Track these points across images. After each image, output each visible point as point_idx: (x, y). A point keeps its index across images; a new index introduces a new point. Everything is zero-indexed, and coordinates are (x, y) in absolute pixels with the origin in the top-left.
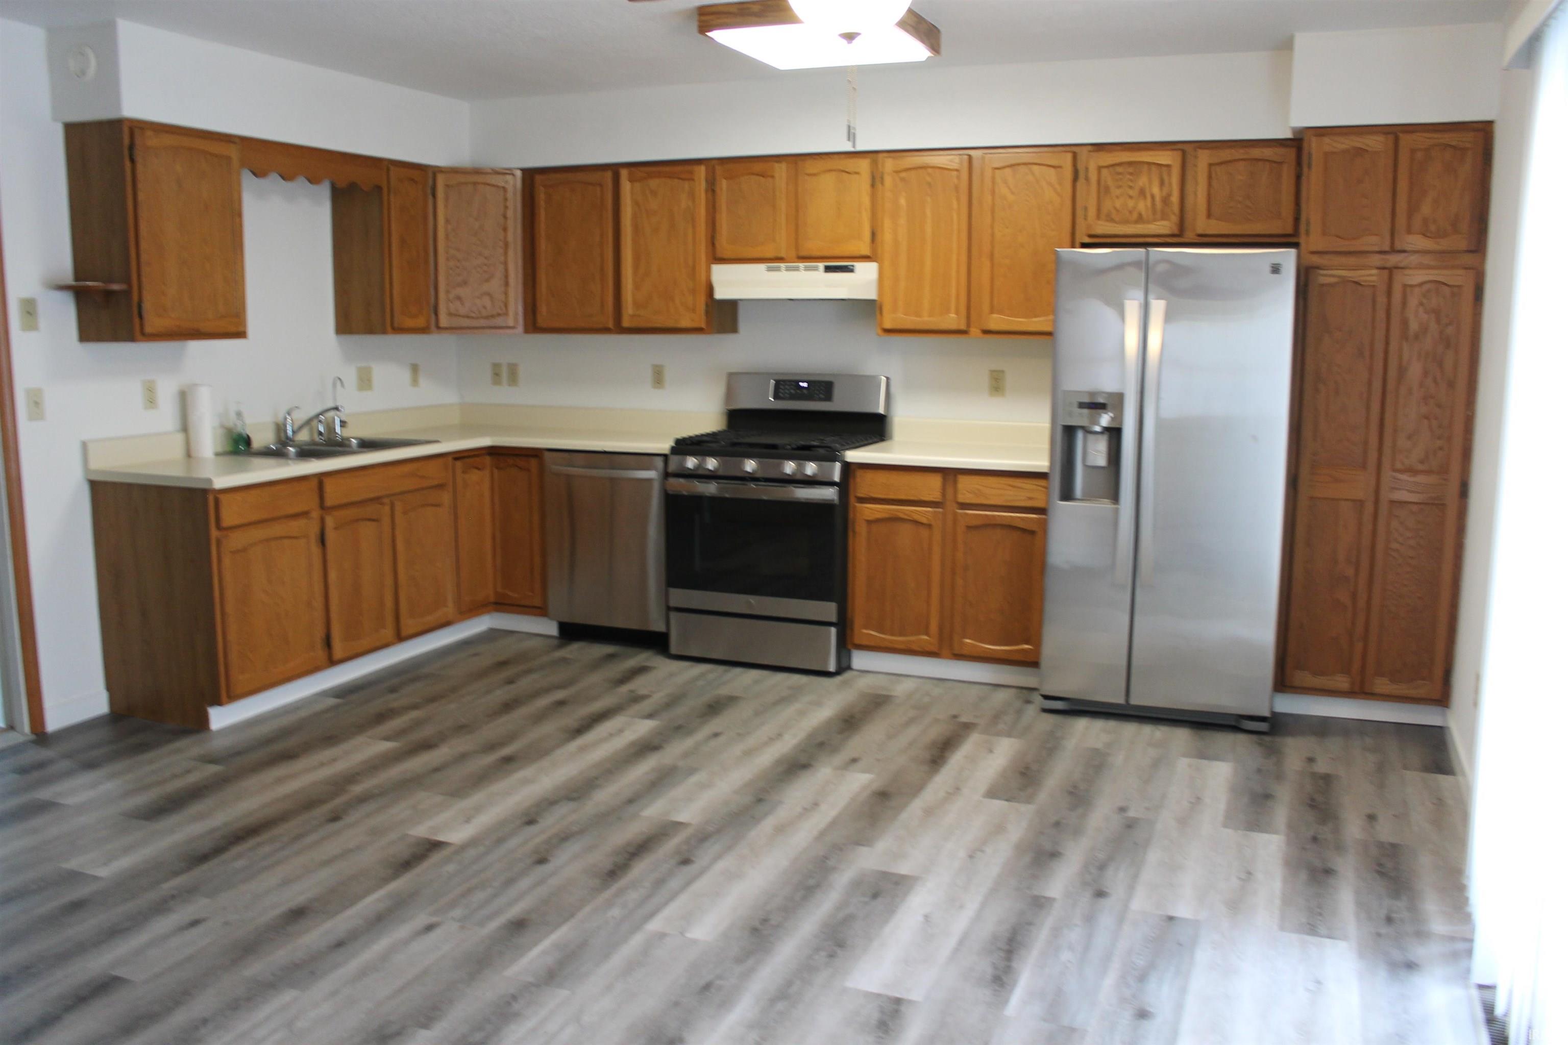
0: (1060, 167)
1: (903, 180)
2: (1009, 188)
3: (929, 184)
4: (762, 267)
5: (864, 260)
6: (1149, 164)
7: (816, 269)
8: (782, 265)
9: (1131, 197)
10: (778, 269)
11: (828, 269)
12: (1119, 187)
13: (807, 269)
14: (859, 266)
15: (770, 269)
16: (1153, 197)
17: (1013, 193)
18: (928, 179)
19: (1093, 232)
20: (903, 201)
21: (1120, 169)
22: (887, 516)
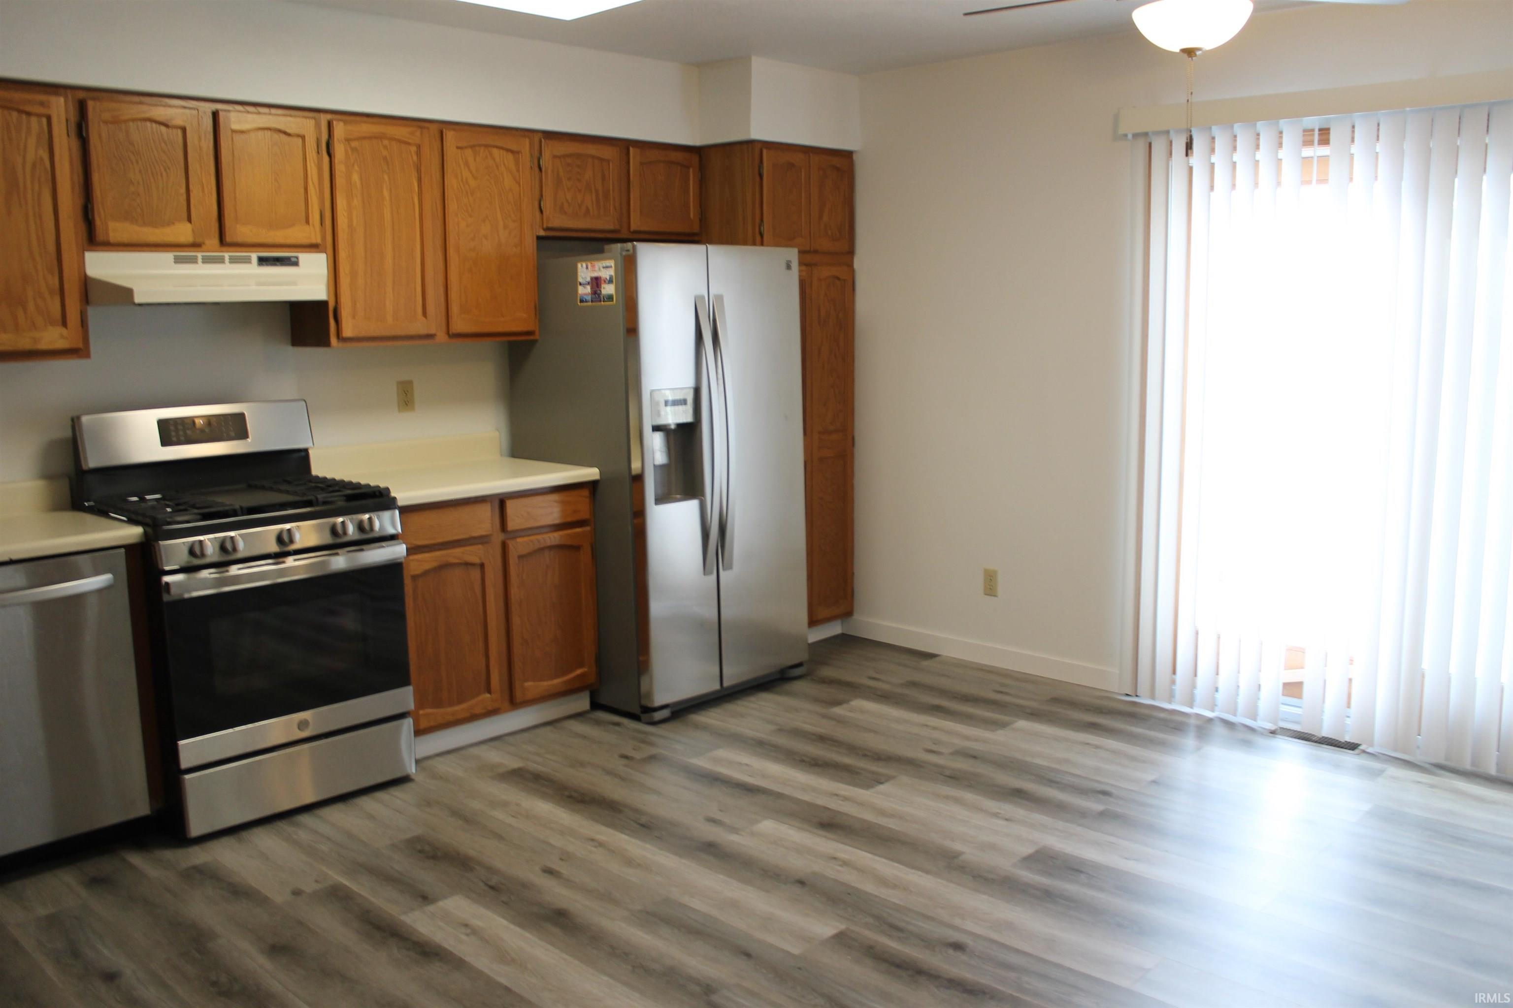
0: (518, 152)
1: (354, 150)
2: (471, 172)
3: (385, 158)
4: (169, 256)
5: (308, 250)
6: (593, 157)
7: (248, 261)
8: (200, 255)
9: (580, 191)
10: (193, 260)
11: (262, 261)
12: (569, 179)
13: (233, 261)
14: (304, 258)
15: (178, 260)
16: (597, 191)
17: (475, 178)
18: (385, 153)
19: (550, 225)
20: (356, 177)
21: (569, 160)
22: (435, 564)
